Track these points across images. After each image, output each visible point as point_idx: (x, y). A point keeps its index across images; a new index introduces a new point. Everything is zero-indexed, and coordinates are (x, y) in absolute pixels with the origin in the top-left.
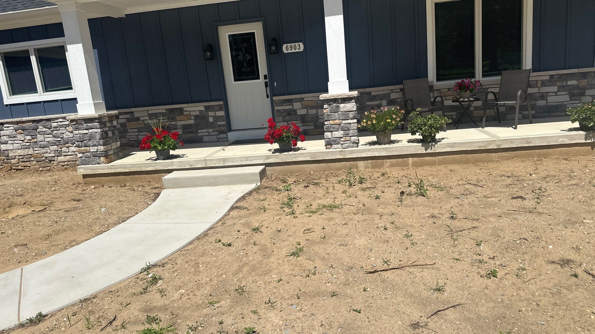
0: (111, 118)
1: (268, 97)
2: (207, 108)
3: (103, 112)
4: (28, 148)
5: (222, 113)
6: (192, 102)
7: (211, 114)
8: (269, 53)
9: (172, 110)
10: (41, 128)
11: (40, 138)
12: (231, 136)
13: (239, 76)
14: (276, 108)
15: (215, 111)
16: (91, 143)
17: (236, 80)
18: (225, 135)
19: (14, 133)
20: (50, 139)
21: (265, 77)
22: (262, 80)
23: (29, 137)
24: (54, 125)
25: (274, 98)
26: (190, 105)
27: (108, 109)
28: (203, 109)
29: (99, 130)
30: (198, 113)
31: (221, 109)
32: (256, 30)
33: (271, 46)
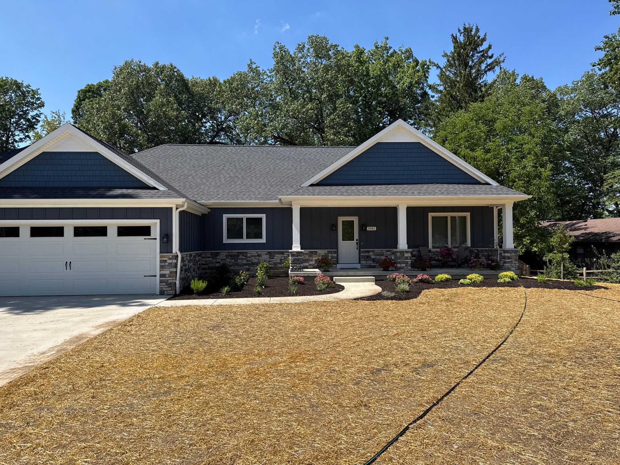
0: (301, 253)
1: (357, 249)
2: (328, 251)
5: (335, 255)
7: (330, 255)
8: (360, 230)
9: (312, 252)
10: (241, 257)
11: (239, 261)
12: (339, 266)
13: (344, 238)
14: (362, 254)
15: (332, 254)
16: (297, 262)
17: (343, 240)
18: (335, 266)
19: (225, 258)
20: (245, 262)
21: (357, 240)
22: (355, 241)
23: (233, 260)
24: (249, 255)
25: (361, 250)
26: (321, 250)
28: (326, 252)
29: (302, 257)
30: (324, 254)
31: (335, 253)
32: (355, 219)
33: (362, 227)
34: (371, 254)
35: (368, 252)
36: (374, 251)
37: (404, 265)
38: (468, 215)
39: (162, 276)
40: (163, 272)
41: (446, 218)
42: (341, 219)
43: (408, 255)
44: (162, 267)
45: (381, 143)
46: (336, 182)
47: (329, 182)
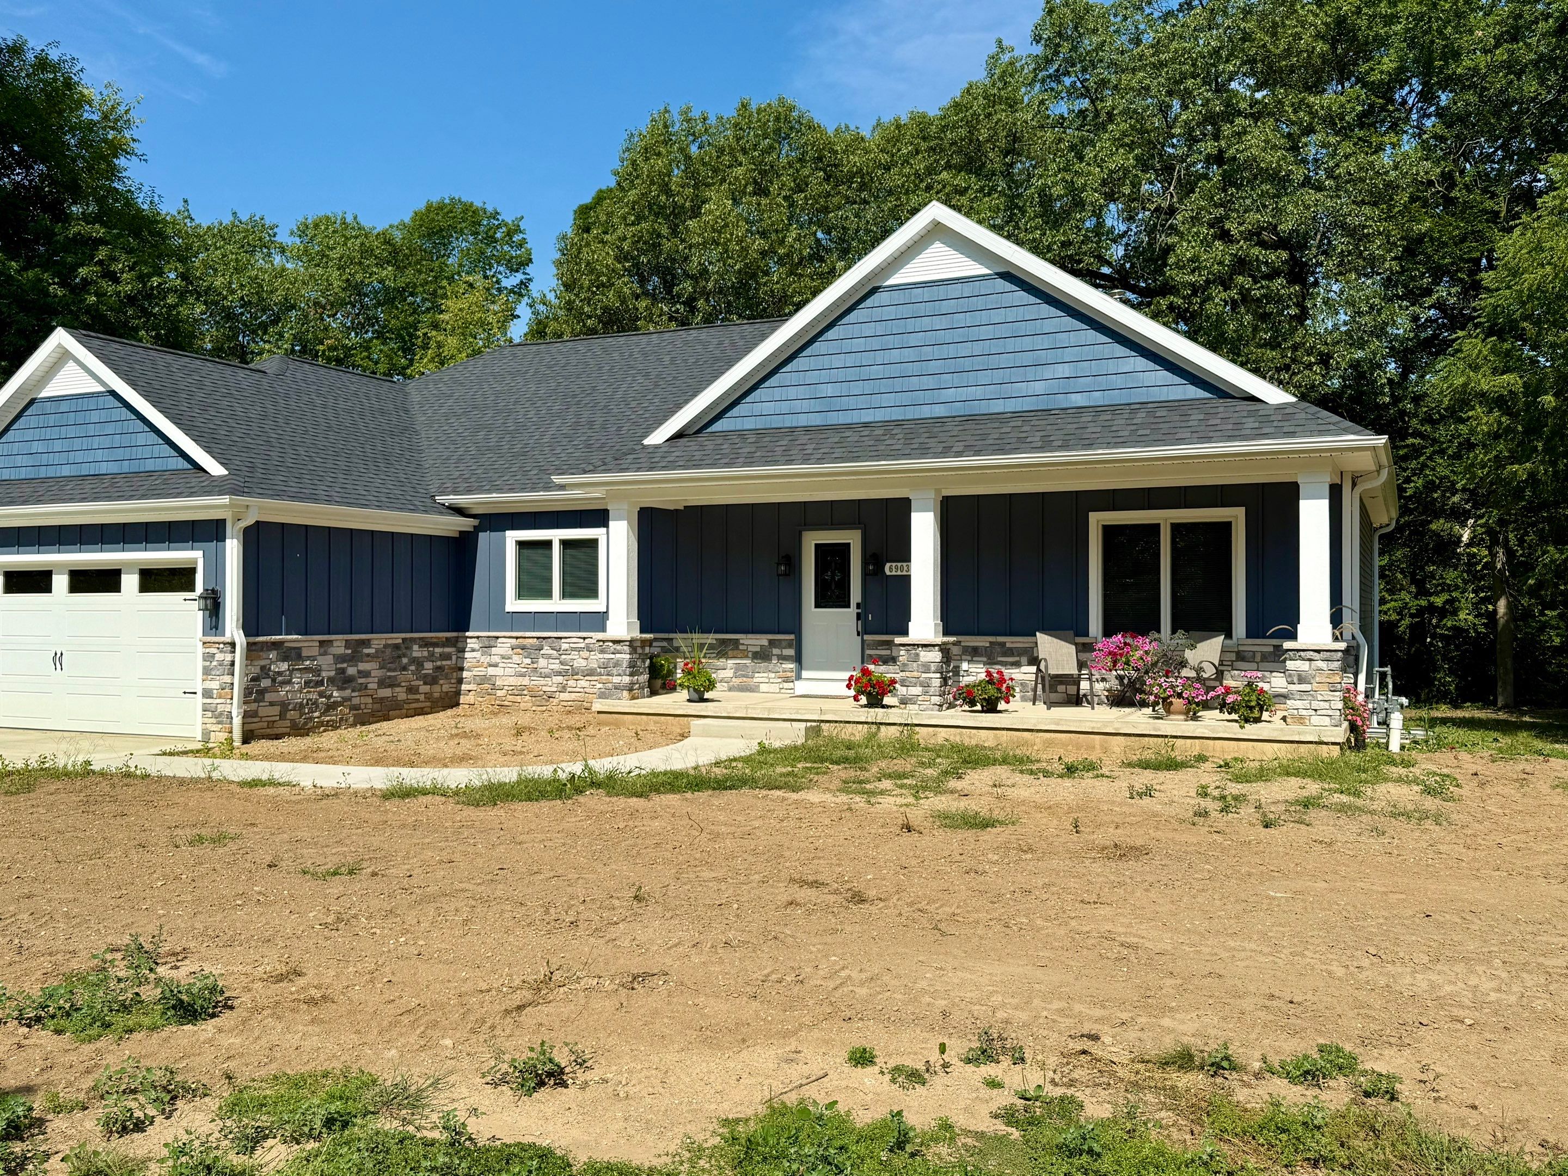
0: (644, 643)
1: (858, 634)
2: (770, 641)
3: (636, 634)
4: (523, 675)
5: (790, 652)
6: (753, 632)
7: (776, 651)
8: (865, 574)
11: (542, 662)
12: (799, 687)
13: (822, 601)
14: (868, 652)
15: (781, 648)
16: (615, 672)
17: (817, 606)
18: (790, 685)
19: (510, 652)
20: (556, 666)
21: (858, 606)
22: (852, 611)
23: (528, 661)
24: (565, 646)
25: (866, 637)
26: (750, 636)
27: (642, 631)
28: (766, 643)
29: (628, 656)
30: (758, 649)
31: (790, 646)
32: (853, 538)
33: (868, 564)
35: (888, 644)
37: (917, 690)
38: (1236, 516)
39: (206, 693)
41: (1154, 529)
42: (811, 540)
43: (936, 656)
44: (207, 671)
45: (874, 290)
46: (749, 424)
47: (717, 427)
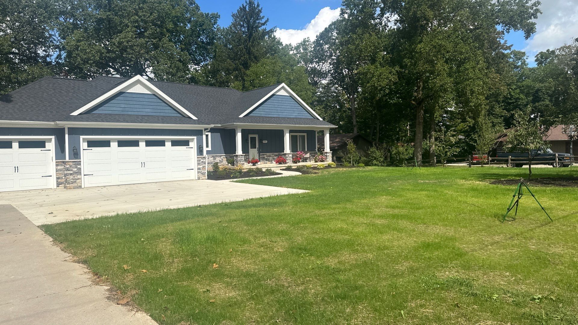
1: (258, 153)
5: (248, 157)
8: (259, 143)
14: (260, 156)
15: (246, 156)
17: (251, 148)
21: (258, 148)
25: (260, 154)
28: (244, 155)
32: (256, 136)
33: (260, 141)
34: (265, 156)
35: (264, 155)
36: (266, 154)
37: (289, 161)
38: (305, 134)
39: (199, 169)
40: (199, 167)
41: (297, 136)
42: (250, 136)
43: (291, 155)
44: (198, 164)
45: (275, 95)
46: (254, 115)
47: (251, 115)
